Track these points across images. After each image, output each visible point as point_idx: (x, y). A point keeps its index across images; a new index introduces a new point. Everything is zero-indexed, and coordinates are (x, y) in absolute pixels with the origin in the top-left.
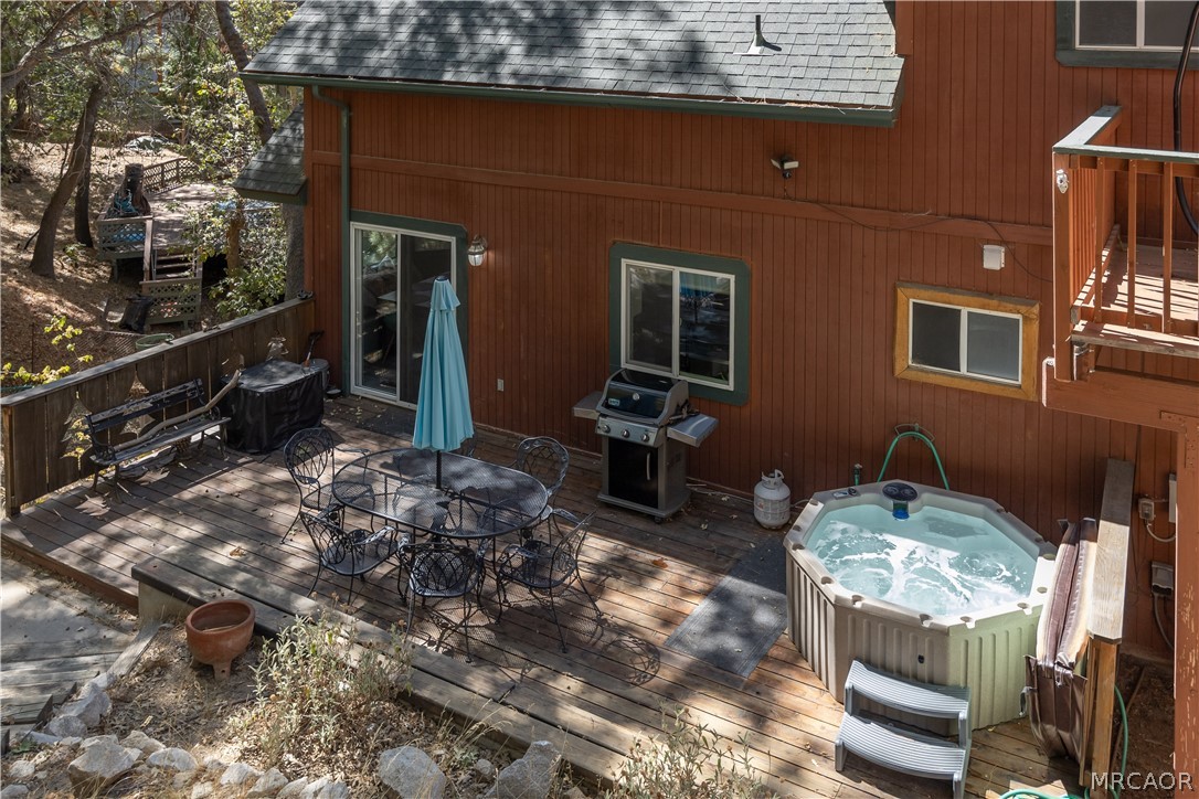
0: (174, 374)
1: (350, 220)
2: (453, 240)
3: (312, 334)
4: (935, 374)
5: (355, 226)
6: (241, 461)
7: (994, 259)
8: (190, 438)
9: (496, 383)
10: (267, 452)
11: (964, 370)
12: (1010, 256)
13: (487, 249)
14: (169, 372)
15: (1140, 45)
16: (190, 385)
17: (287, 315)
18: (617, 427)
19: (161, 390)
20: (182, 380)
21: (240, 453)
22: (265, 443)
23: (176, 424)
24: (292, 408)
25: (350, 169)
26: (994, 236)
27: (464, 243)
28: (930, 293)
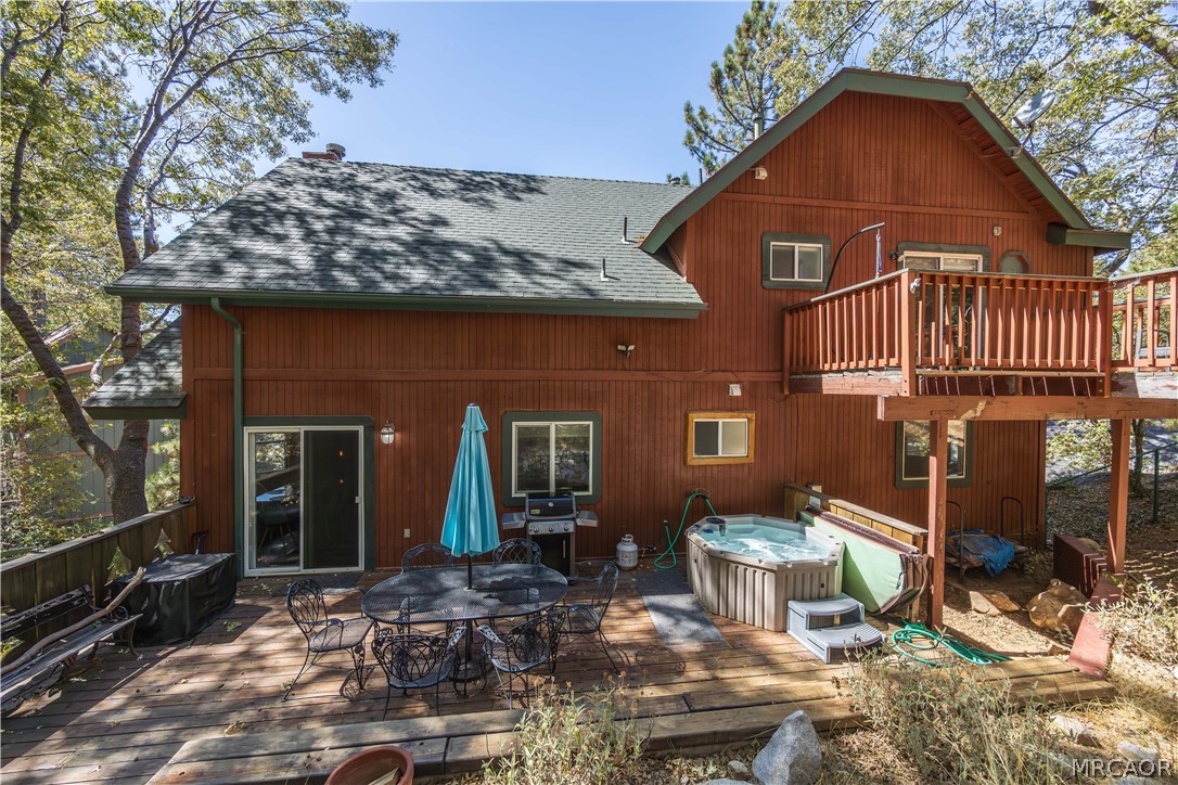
0: (50, 584)
1: (244, 425)
2: (361, 429)
3: (194, 534)
4: (707, 460)
5: (247, 430)
6: (160, 654)
7: (736, 391)
8: (77, 652)
9: (403, 532)
10: (194, 637)
11: (720, 454)
12: (743, 389)
13: (396, 431)
14: (43, 584)
15: (796, 279)
16: (76, 593)
17: (172, 517)
18: (542, 527)
19: (33, 606)
20: (63, 589)
21: (159, 648)
22: (188, 630)
23: (62, 638)
24: (212, 591)
25: (244, 380)
26: (735, 379)
27: (373, 430)
28: (702, 414)
